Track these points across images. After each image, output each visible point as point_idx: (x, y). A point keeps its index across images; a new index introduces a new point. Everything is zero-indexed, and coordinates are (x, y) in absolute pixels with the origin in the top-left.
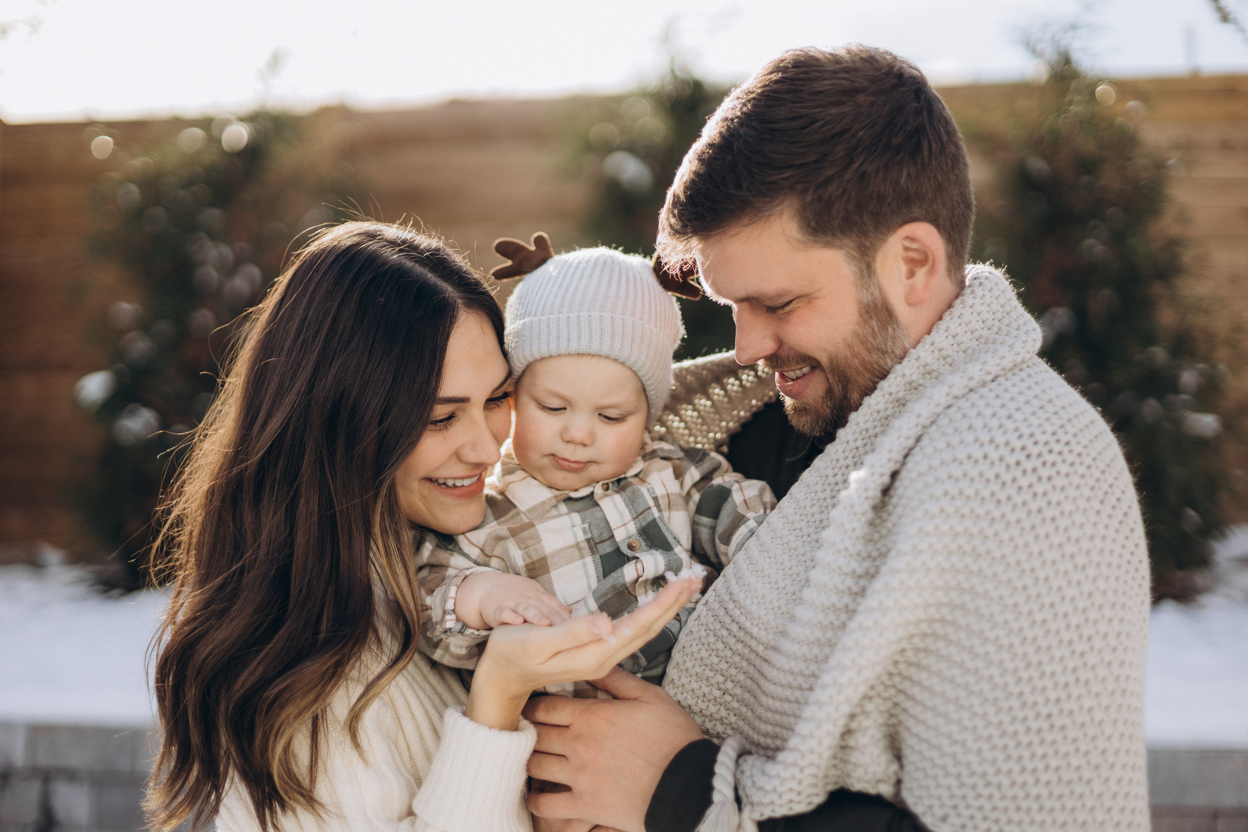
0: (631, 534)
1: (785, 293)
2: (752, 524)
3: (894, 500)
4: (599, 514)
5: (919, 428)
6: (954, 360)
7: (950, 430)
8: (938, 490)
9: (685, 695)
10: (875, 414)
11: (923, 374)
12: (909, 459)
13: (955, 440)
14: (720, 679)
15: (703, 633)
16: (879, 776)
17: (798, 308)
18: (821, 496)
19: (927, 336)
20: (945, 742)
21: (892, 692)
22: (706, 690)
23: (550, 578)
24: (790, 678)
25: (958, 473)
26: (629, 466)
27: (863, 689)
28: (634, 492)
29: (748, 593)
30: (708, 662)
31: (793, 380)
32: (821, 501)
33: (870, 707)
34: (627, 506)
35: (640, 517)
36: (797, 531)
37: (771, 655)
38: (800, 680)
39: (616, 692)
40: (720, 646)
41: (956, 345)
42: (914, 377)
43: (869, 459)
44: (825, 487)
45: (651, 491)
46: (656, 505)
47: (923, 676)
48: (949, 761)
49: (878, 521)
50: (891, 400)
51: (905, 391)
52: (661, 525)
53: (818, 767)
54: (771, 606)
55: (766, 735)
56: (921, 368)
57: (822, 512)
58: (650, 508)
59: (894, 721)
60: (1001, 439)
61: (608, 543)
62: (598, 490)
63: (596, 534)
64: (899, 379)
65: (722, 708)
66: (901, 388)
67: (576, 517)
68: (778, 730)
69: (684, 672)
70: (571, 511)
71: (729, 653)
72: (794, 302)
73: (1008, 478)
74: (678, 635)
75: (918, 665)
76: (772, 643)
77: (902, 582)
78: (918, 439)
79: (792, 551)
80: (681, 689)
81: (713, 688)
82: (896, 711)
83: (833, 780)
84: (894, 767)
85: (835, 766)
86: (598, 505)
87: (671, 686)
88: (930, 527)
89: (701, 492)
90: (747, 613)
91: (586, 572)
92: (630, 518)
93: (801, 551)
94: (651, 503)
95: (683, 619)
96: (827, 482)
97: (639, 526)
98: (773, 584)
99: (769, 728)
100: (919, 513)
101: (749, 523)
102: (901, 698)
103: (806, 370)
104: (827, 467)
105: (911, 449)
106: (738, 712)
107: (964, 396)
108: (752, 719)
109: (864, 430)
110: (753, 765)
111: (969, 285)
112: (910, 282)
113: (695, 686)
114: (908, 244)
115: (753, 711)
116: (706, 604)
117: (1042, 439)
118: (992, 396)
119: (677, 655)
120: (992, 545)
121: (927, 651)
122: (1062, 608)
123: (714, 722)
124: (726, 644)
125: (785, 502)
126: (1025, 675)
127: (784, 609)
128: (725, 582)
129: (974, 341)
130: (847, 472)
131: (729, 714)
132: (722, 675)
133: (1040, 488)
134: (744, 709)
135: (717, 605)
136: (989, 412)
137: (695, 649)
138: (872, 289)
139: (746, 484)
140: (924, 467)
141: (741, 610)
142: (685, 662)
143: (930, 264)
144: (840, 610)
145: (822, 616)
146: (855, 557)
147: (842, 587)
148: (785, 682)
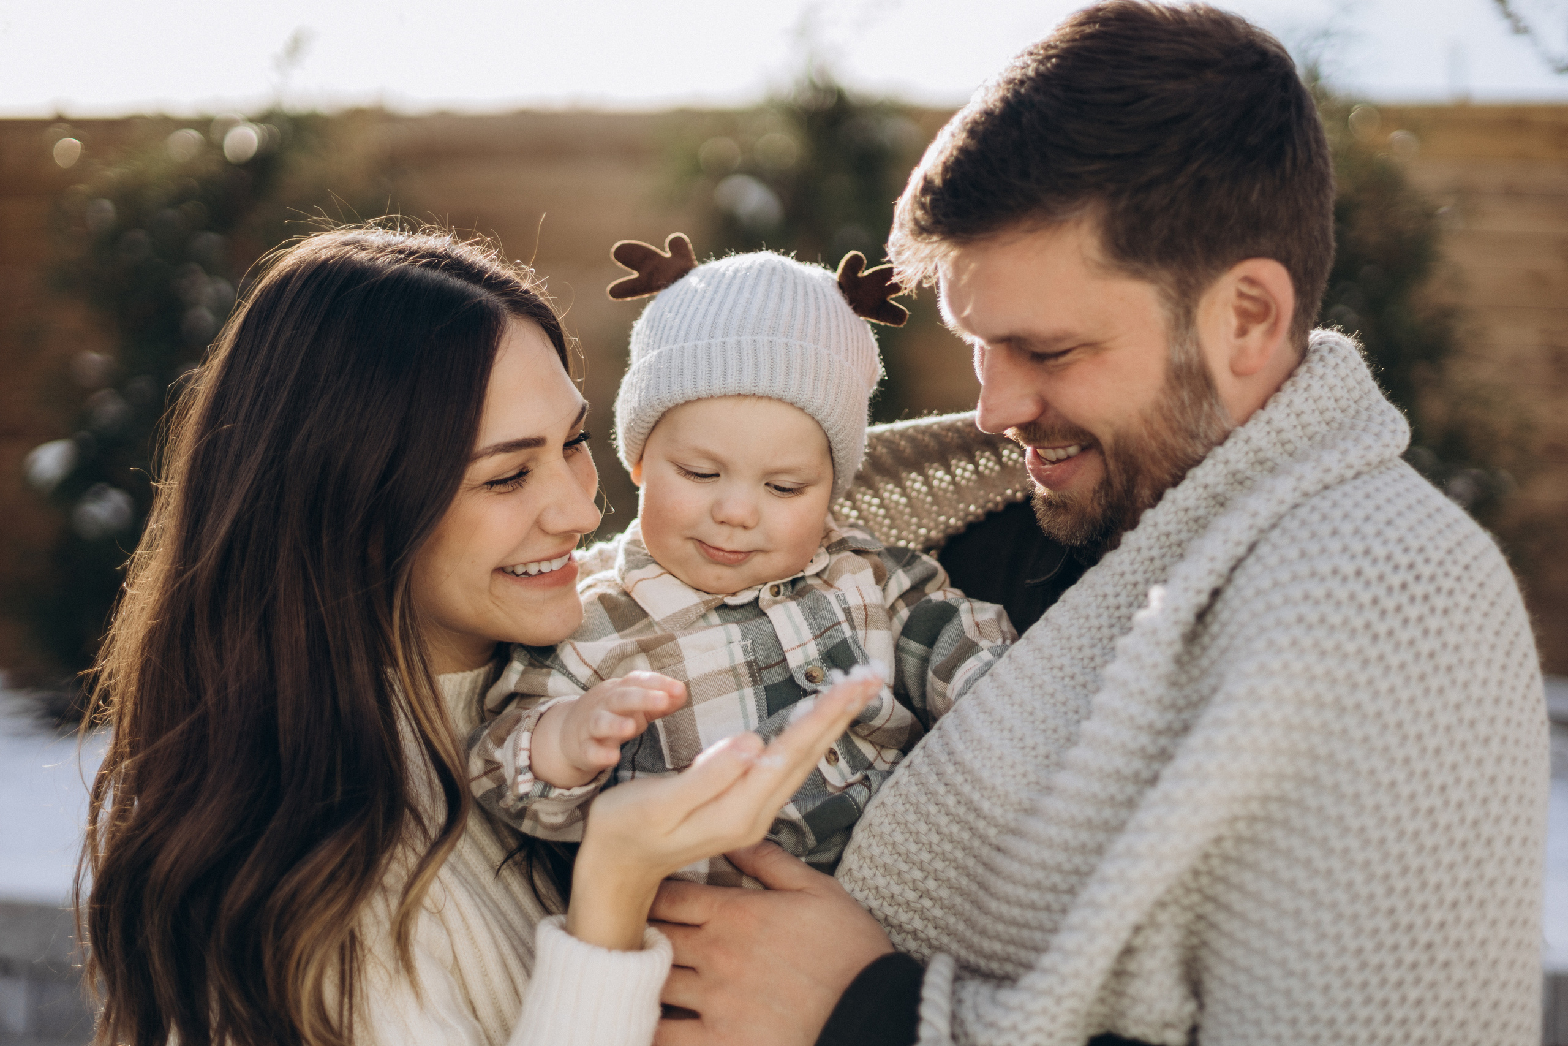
0: (811, 658)
2: (986, 655)
3: (1215, 628)
4: (766, 628)
5: (1254, 532)
6: (1296, 448)
7: (1304, 534)
8: (1289, 615)
9: (866, 892)
10: (1181, 514)
11: (1253, 463)
12: (1238, 573)
13: (1313, 548)
14: (918, 875)
15: (901, 808)
16: (1169, 1018)
17: (1079, 360)
18: (1095, 623)
19: (1260, 411)
20: (1275, 973)
21: (1195, 898)
22: (896, 889)
23: (693, 714)
24: (1039, 875)
25: (1318, 592)
26: (809, 562)
27: (1159, 890)
28: (817, 600)
29: (977, 753)
30: (903, 850)
31: (1052, 463)
32: (1093, 631)
33: (1163, 917)
34: (807, 619)
35: (825, 636)
36: (1055, 671)
37: (1010, 842)
38: (1056, 878)
39: (770, 880)
40: (923, 827)
41: (1299, 428)
42: (1241, 466)
43: (1182, 569)
44: (1101, 611)
45: (842, 600)
46: (847, 620)
47: (1247, 877)
48: (1280, 1001)
49: (1186, 658)
50: (1205, 495)
51: (1226, 484)
52: (854, 648)
53: (1082, 997)
54: (1011, 772)
55: (991, 957)
56: (1251, 455)
57: (1094, 646)
58: (839, 623)
59: (1195, 941)
60: (1380, 551)
61: (776, 669)
62: (766, 594)
63: (761, 657)
64: (1220, 467)
65: (917, 917)
66: (1221, 479)
67: (734, 630)
68: (1011, 949)
69: (868, 861)
70: (724, 622)
71: (935, 838)
72: (1075, 352)
73: (1389, 604)
74: (865, 806)
75: (1239, 862)
76: (1013, 824)
77: (1231, 739)
78: (1252, 548)
79: (1047, 697)
80: (860, 883)
82: (1201, 926)
83: (1096, 1020)
84: (1190, 1007)
85: (1104, 1000)
86: (765, 614)
87: (847, 879)
88: (1275, 665)
89: (912, 607)
90: (976, 782)
91: (744, 708)
92: (811, 636)
93: (1060, 697)
94: (841, 616)
95: (874, 785)
96: (1104, 604)
97: (822, 647)
98: (1015, 741)
99: (997, 947)
100: (1259, 644)
101: (981, 654)
102: (1208, 908)
103: (1073, 450)
104: (1106, 583)
105: (1240, 560)
106: (942, 923)
107: (1317, 493)
108: (969, 933)
109: (1164, 534)
110: (977, 993)
111: (1315, 351)
112: (1240, 342)
113: (881, 882)
114: (1245, 288)
115: (969, 922)
116: (909, 766)
117: (1436, 556)
118: (1359, 495)
119: (859, 835)
120: (1363, 696)
121: (1255, 841)
122: (1456, 794)
123: (903, 935)
124: (933, 825)
125: (1037, 630)
126: (1400, 885)
127: (1032, 778)
128: (941, 737)
129: (1323, 425)
130: (1135, 592)
131: (926, 926)
132: (922, 870)
133: (1433, 623)
134: (952, 920)
135: (925, 769)
136: (1359, 514)
137: (886, 829)
138: (1188, 346)
139: (978, 604)
140: (1265, 583)
141: (966, 775)
142: (870, 846)
143: (1271, 320)
144: (1126, 779)
145: (1099, 785)
146: (1154, 705)
147: (1132, 745)
148: (1030, 879)
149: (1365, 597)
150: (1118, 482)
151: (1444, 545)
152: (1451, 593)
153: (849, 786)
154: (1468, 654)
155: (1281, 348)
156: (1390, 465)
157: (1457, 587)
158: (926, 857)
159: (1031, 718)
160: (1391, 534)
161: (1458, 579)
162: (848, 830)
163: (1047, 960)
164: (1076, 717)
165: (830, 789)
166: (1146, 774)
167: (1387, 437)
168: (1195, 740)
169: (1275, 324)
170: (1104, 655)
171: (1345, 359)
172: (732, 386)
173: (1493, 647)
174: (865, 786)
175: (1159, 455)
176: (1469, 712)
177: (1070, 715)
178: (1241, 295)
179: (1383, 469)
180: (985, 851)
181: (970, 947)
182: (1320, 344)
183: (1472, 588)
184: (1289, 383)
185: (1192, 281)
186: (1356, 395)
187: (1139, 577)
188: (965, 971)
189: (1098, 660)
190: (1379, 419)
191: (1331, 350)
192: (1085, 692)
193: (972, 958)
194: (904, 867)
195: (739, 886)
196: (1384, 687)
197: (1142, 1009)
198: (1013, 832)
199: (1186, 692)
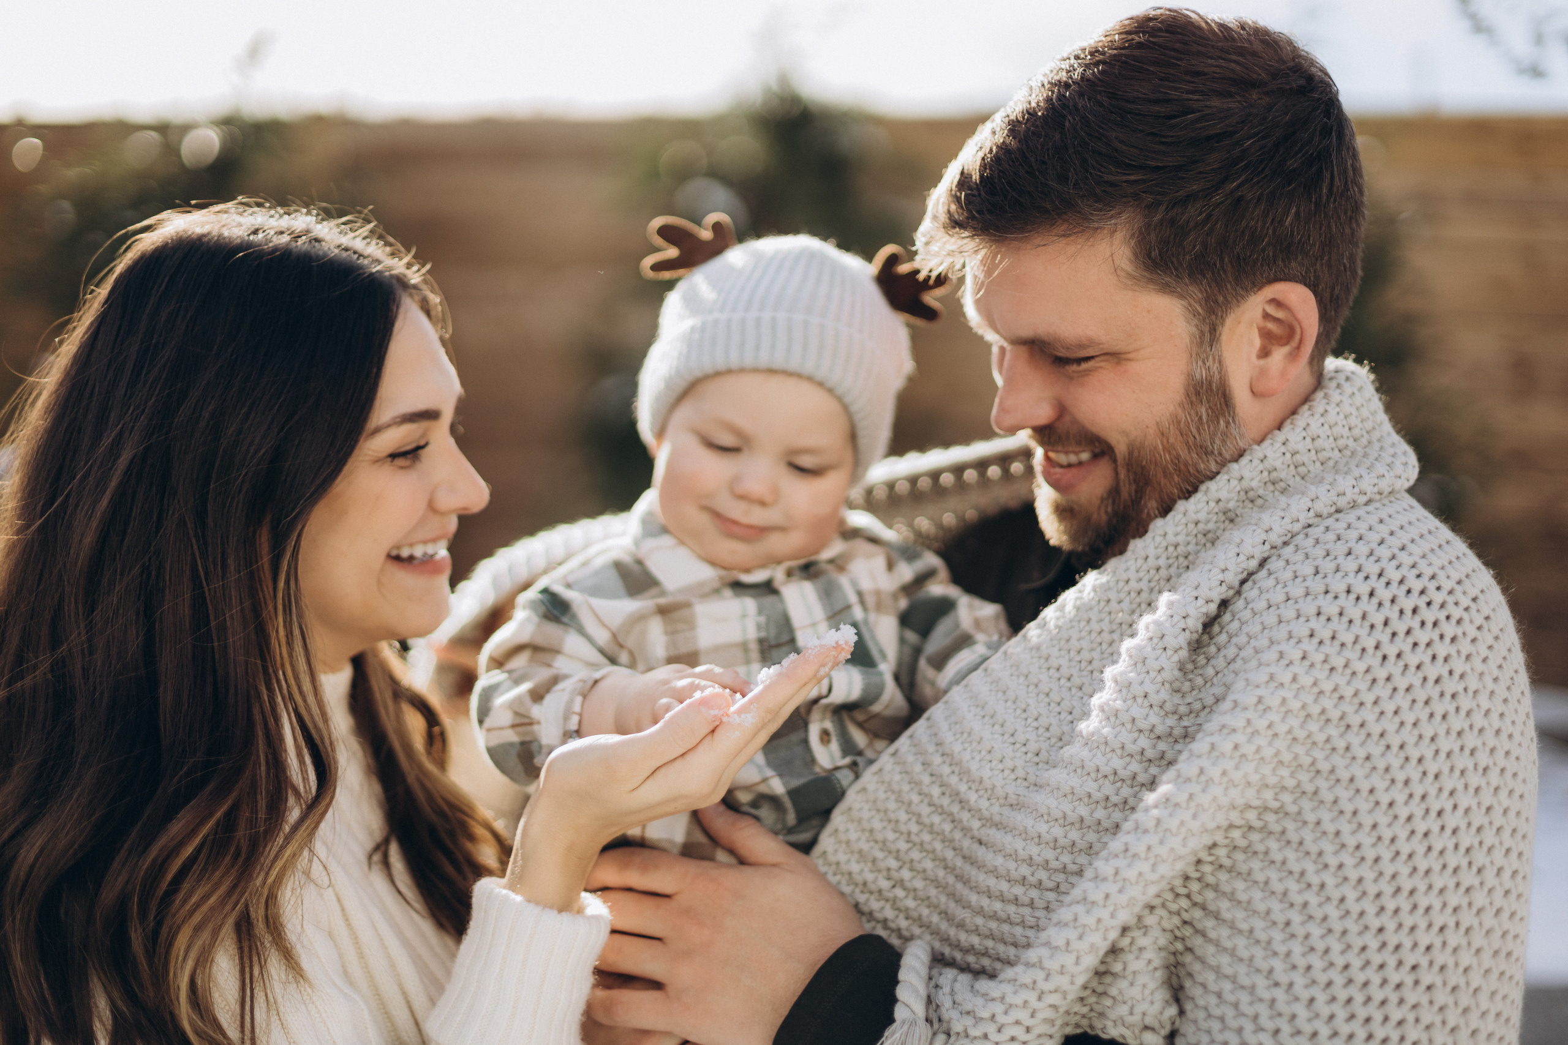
1: (1092, 343)
2: (981, 649)
3: (1222, 638)
4: (779, 606)
5: (1267, 546)
6: (1309, 471)
7: (1318, 552)
8: (1301, 629)
10: (1191, 526)
11: (1265, 483)
12: (1248, 586)
13: (1328, 566)
14: (893, 863)
15: (882, 795)
16: (1148, 1021)
17: (1101, 367)
19: (1277, 432)
21: (1184, 903)
22: (869, 877)
24: (1025, 870)
25: (1332, 609)
26: (823, 545)
27: (1152, 890)
30: (880, 837)
33: (1150, 920)
34: (820, 600)
35: (837, 617)
36: (1052, 671)
37: (995, 835)
38: (1042, 875)
39: (746, 855)
40: (903, 816)
41: (1313, 452)
42: (1254, 484)
43: (1192, 577)
45: (854, 583)
48: (1263, 1010)
49: (1190, 666)
50: (1216, 510)
51: (1238, 501)
53: (1065, 994)
54: (1000, 766)
55: (969, 950)
56: (1265, 474)
58: (851, 606)
59: (1179, 946)
62: (779, 575)
64: (1234, 483)
65: (888, 906)
66: (1234, 495)
67: (750, 604)
68: (990, 943)
69: (844, 846)
70: (739, 598)
71: (914, 828)
72: (1097, 359)
73: (1401, 627)
74: (847, 790)
75: (1232, 870)
76: (997, 818)
77: (1236, 747)
78: (1264, 562)
79: (1042, 696)
81: (880, 876)
82: (1187, 932)
83: (1074, 1020)
84: (1173, 1011)
85: (1082, 999)
86: (778, 594)
87: (821, 860)
88: (1286, 678)
89: (911, 600)
94: (853, 599)
99: (975, 940)
100: (1271, 655)
102: (1197, 914)
103: (1085, 456)
105: (1251, 574)
106: (915, 914)
107: (1330, 515)
108: (944, 926)
109: (1172, 545)
110: (954, 981)
111: (1331, 379)
112: (1262, 362)
113: (855, 867)
114: (1271, 310)
115: (945, 914)
116: (894, 754)
117: (1447, 585)
118: (1373, 520)
119: (838, 818)
120: (1369, 714)
121: (1249, 851)
122: (1452, 820)
123: (873, 923)
124: (914, 814)
127: (1020, 773)
128: (930, 727)
129: (1336, 451)
130: (1138, 600)
131: (897, 917)
132: (897, 859)
133: (1442, 649)
134: (925, 912)
135: (910, 758)
136: (1374, 537)
137: (866, 815)
138: (1210, 363)
139: (976, 601)
140: (1278, 596)
141: (953, 767)
142: (847, 830)
143: (1294, 343)
144: (1123, 780)
145: (1095, 785)
146: (1156, 709)
147: (1131, 748)
148: (1014, 875)
149: (1378, 618)
150: (1126, 491)
151: (1455, 576)
152: (1459, 622)
153: (837, 768)
154: (1473, 683)
155: (1301, 371)
156: (1398, 496)
157: (1465, 616)
158: (903, 846)
159: (1024, 715)
160: (1405, 559)
161: (1467, 609)
162: (826, 814)
163: (1032, 955)
164: (1070, 718)
165: (817, 769)
166: (1142, 778)
167: (1399, 469)
168: (1200, 745)
169: (1298, 348)
170: (1101, 660)
171: (1360, 389)
172: (764, 360)
173: (1496, 680)
174: (851, 771)
175: (1171, 468)
176: (1471, 740)
177: (1064, 715)
178: (1266, 316)
179: (1392, 499)
180: (966, 843)
181: (946, 940)
182: (1337, 372)
183: (1479, 620)
184: (1306, 407)
185: (1221, 299)
186: (1369, 425)
187: (1144, 585)
188: (939, 960)
189: (1096, 664)
190: (1391, 451)
191: (1347, 379)
192: (1080, 694)
193: (947, 951)
194: (880, 855)
196: (1390, 708)
197: (1123, 1010)
198: (998, 826)
199: (1189, 700)
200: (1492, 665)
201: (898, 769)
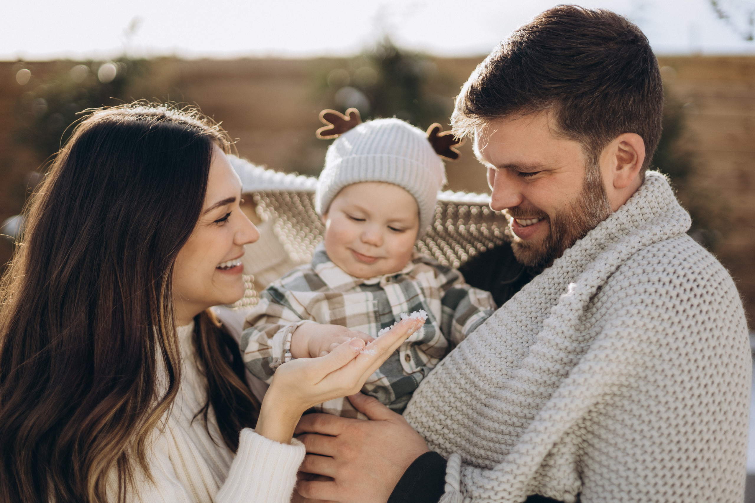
2: (482, 314)
3: (599, 304)
4: (384, 296)
5: (620, 260)
6: (639, 224)
7: (644, 262)
8: (637, 299)
9: (417, 424)
10: (583, 252)
11: (618, 230)
12: (611, 279)
13: (649, 269)
14: (442, 417)
15: (437, 385)
16: (567, 488)
17: (542, 177)
18: (538, 301)
19: (624, 206)
20: (621, 468)
21: (583, 431)
22: (431, 424)
24: (506, 418)
25: (652, 289)
26: (404, 266)
27: (568, 425)
28: (407, 284)
29: (478, 359)
30: (436, 405)
31: (524, 226)
32: (538, 305)
33: (567, 440)
34: (403, 292)
35: (411, 300)
36: (518, 323)
37: (492, 402)
38: (515, 419)
39: (371, 415)
40: (447, 394)
41: (641, 215)
42: (613, 231)
43: (584, 275)
44: (542, 295)
46: (422, 293)
47: (609, 422)
48: (623, 482)
49: (584, 318)
50: (595, 244)
51: (605, 239)
52: (424, 306)
53: (527, 476)
54: (495, 369)
55: (478, 457)
56: (619, 226)
57: (537, 312)
58: (418, 295)
59: (581, 452)
60: (680, 272)
61: (387, 315)
62: (383, 281)
63: (381, 309)
64: (604, 230)
65: (441, 437)
66: (604, 236)
67: (370, 295)
68: (489, 453)
69: (419, 409)
70: (364, 291)
71: (452, 400)
72: (540, 173)
73: (685, 297)
74: (420, 382)
75: (606, 415)
76: (493, 394)
77: (607, 356)
78: (618, 268)
79: (513, 335)
80: (414, 420)
81: (436, 423)
82: (585, 445)
83: (532, 488)
84: (578, 483)
85: (535, 478)
86: (383, 290)
87: (408, 417)
88: (630, 322)
89: (446, 292)
90: (477, 372)
92: (404, 300)
94: (419, 292)
95: (426, 374)
96: (544, 292)
98: (497, 354)
99: (482, 452)
100: (623, 312)
101: (480, 313)
102: (590, 436)
103: (535, 221)
104: (545, 282)
105: (612, 273)
106: (454, 441)
107: (649, 245)
108: (468, 446)
109: (574, 261)
110: (473, 472)
111: (648, 180)
112: (618, 172)
113: (424, 420)
114: (622, 147)
115: (468, 440)
116: (443, 365)
117: (707, 277)
118: (670, 247)
119: (416, 396)
120: (671, 339)
121: (614, 406)
122: (712, 389)
123: (434, 446)
124: (452, 393)
125: (510, 304)
126: (683, 430)
127: (504, 372)
128: (460, 352)
129: (652, 214)
130: (558, 288)
131: (445, 442)
132: (444, 415)
133: (705, 308)
134: (459, 440)
135: (451, 367)
136: (671, 255)
137: (429, 394)
138: (594, 173)
139: (478, 291)
140: (626, 284)
141: (471, 370)
142: (421, 402)
143: (634, 162)
144: (553, 373)
145: (539, 376)
146: (568, 339)
147: (556, 357)
148: (502, 420)
149: (674, 293)
150: (555, 236)
151: (710, 273)
152: (713, 294)
153: (414, 373)
154: (720, 324)
155: (636, 176)
156: (682, 235)
157: (716, 291)
158: (447, 408)
159: (505, 344)
160: (686, 265)
161: (716, 288)
162: (410, 394)
163: (510, 457)
164: (527, 345)
165: (404, 374)
166: (562, 372)
167: (682, 222)
168: (590, 355)
169: (636, 164)
170: (542, 316)
171: (663, 184)
173: (731, 322)
174: (421, 373)
176: (719, 351)
177: (524, 343)
178: (620, 150)
179: (679, 236)
180: (479, 406)
181: (468, 452)
182: (651, 177)
183: (722, 293)
184: (637, 193)
185: (599, 142)
186: (667, 201)
187: (561, 280)
188: (465, 463)
189: (539, 319)
190: (678, 213)
191: (656, 180)
192: (532, 333)
193: (469, 458)
194: (436, 413)
195: (355, 418)
196: (680, 336)
197: (554, 483)
198: (493, 397)
199: (583, 334)
200: (729, 315)
201: (444, 372)
